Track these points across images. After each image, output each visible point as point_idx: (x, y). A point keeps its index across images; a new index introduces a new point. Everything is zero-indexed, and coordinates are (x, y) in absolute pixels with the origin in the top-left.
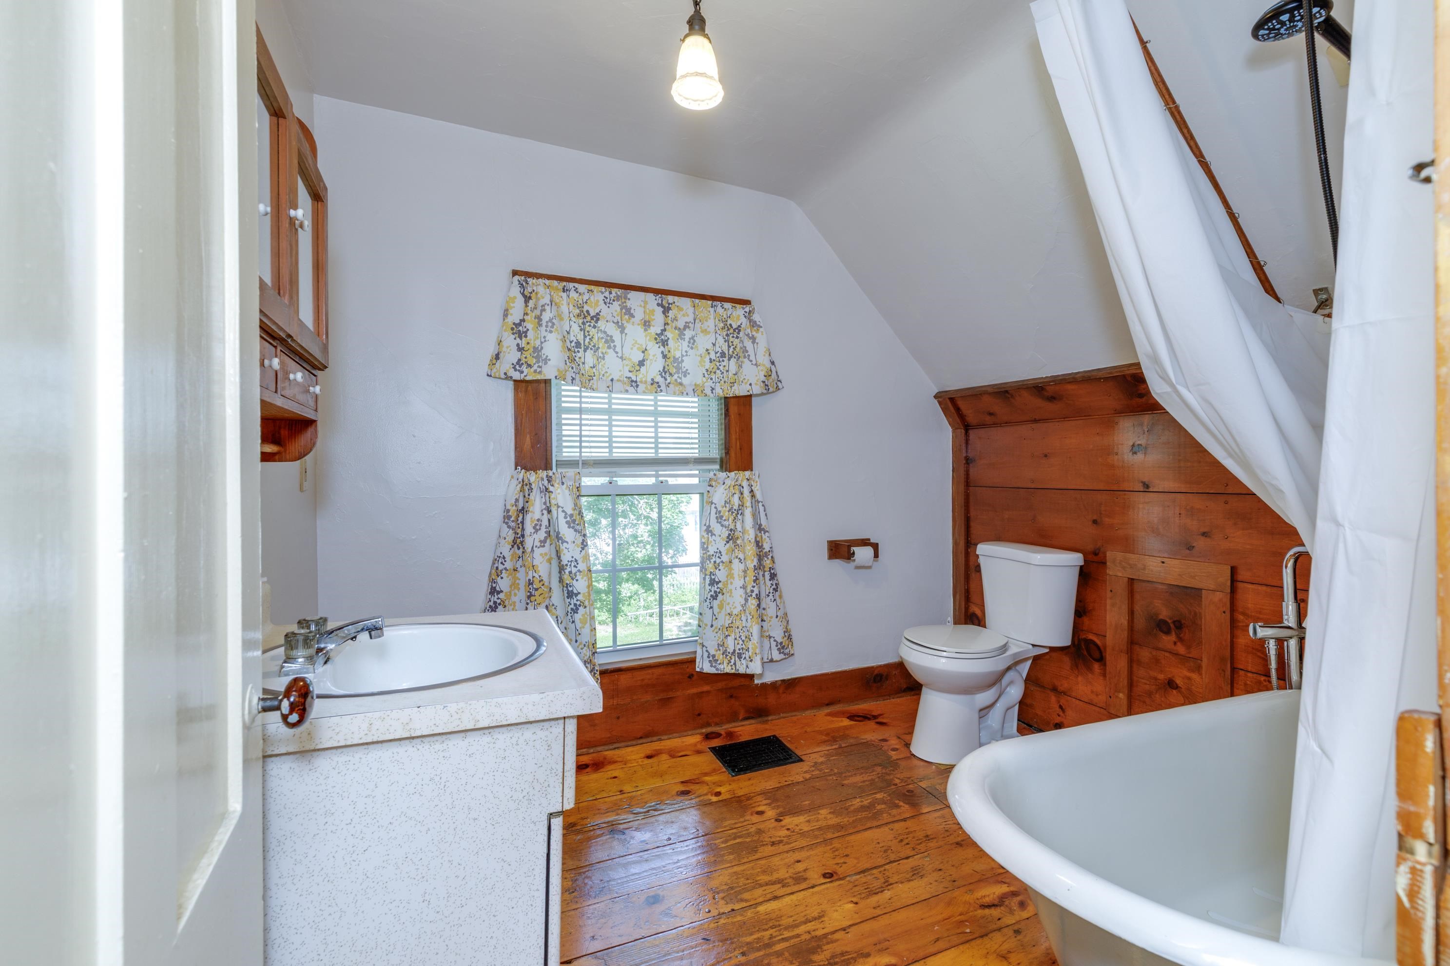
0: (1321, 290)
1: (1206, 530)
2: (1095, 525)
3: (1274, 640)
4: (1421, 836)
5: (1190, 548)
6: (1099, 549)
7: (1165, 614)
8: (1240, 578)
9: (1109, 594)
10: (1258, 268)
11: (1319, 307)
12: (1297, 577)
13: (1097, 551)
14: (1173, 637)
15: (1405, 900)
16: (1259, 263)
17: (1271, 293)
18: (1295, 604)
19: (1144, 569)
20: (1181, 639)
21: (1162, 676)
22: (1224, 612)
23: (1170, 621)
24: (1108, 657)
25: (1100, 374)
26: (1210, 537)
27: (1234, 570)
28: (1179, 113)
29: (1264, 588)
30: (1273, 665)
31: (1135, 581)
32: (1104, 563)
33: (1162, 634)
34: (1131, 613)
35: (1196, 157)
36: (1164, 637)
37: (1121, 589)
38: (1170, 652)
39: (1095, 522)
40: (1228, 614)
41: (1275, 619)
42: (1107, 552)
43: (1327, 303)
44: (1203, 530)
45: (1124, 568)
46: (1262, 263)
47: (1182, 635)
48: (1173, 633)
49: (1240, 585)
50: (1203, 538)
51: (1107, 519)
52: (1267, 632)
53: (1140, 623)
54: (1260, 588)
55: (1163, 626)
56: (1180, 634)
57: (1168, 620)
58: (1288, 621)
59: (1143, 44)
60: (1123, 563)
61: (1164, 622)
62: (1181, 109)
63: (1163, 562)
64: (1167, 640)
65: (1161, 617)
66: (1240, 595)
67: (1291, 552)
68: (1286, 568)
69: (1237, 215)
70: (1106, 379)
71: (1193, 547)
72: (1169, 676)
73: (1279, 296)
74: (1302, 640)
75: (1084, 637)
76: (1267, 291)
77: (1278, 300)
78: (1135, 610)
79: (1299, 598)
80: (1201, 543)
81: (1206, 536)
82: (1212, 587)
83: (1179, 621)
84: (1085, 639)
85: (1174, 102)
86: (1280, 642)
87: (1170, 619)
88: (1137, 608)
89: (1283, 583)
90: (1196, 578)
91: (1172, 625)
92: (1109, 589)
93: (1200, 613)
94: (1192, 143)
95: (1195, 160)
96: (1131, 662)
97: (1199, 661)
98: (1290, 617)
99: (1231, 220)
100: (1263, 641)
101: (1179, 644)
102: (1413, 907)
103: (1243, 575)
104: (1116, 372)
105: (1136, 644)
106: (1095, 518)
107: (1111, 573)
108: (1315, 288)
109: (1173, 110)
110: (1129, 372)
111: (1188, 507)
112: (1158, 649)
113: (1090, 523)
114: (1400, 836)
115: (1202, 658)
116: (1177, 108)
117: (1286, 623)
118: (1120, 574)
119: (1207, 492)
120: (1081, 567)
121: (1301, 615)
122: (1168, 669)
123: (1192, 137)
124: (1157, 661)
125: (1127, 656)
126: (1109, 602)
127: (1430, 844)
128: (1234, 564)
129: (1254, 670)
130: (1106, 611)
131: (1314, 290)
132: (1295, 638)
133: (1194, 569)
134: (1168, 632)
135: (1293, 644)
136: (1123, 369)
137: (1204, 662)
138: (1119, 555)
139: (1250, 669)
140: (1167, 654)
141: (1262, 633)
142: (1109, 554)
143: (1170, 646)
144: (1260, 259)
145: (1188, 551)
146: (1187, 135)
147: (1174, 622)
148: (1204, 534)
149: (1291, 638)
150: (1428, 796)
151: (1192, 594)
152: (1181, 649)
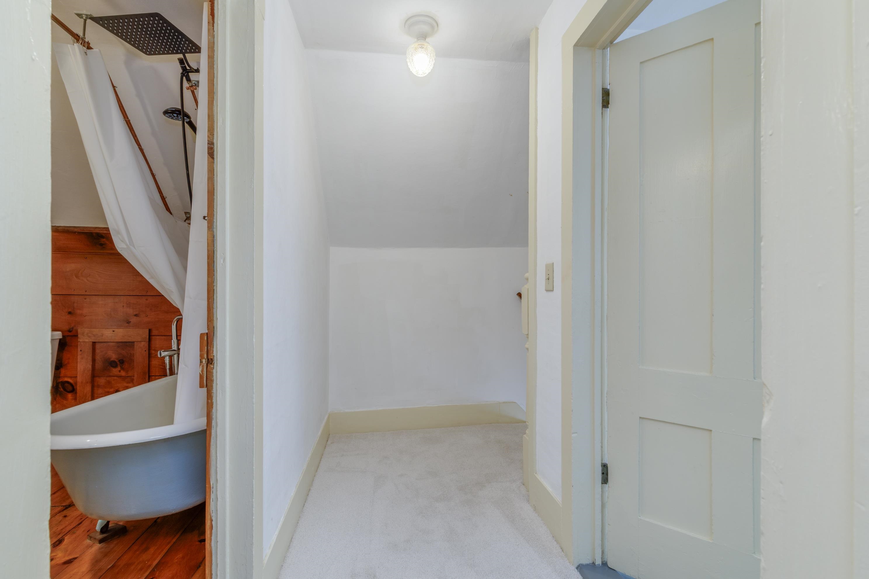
0: (187, 213)
1: (137, 313)
2: (70, 315)
3: (168, 356)
4: (204, 358)
5: (129, 322)
6: (73, 328)
7: (114, 357)
8: (153, 334)
9: (79, 353)
10: (163, 199)
11: (186, 219)
12: (178, 330)
13: (71, 330)
14: (119, 368)
15: (201, 373)
16: (163, 197)
17: (168, 210)
18: (176, 340)
19: (102, 336)
20: (122, 369)
21: (112, 389)
22: (145, 351)
23: (117, 361)
24: (79, 388)
25: (76, 230)
26: (138, 316)
27: (150, 331)
28: (130, 123)
29: (164, 337)
30: (168, 367)
31: (96, 344)
32: (76, 336)
33: (112, 368)
34: (94, 361)
35: (138, 145)
36: (113, 370)
37: (88, 349)
38: (117, 376)
39: (70, 313)
40: (147, 351)
41: (168, 348)
42: (79, 329)
43: (189, 218)
44: (135, 313)
45: (89, 337)
46: (165, 197)
47: (124, 366)
48: (119, 366)
49: (153, 337)
50: (135, 317)
51: (78, 311)
52: (165, 353)
53: (99, 364)
54: (162, 337)
55: (113, 364)
56: (123, 366)
57: (116, 360)
58: (174, 348)
59: (114, 87)
60: (89, 334)
61: (114, 362)
62: (131, 122)
63: (114, 331)
64: (115, 371)
65: (112, 359)
66: (153, 342)
67: (176, 319)
68: (173, 325)
69: (155, 174)
70: (79, 233)
71: (130, 322)
72: (116, 388)
73: (171, 212)
74: (179, 354)
75: (61, 380)
76: (167, 210)
77: (171, 213)
78: (96, 358)
79: (178, 339)
80: (134, 320)
81: (137, 316)
82: (140, 340)
83: (122, 360)
84: (62, 382)
85: (128, 118)
86: (171, 357)
87: (117, 360)
88: (98, 358)
89: (172, 334)
90: (132, 337)
91: (118, 363)
92: (79, 350)
93: (133, 354)
94: (136, 138)
95: (137, 146)
96: (93, 387)
97: (133, 377)
98: (174, 347)
99: (153, 177)
100: (164, 357)
101: (122, 371)
102: (202, 374)
103: (154, 332)
104: (87, 230)
105: (96, 377)
106: (70, 310)
107: (81, 341)
108: (185, 211)
109: (127, 121)
110: (94, 231)
111: (128, 303)
112: (110, 376)
113: (67, 314)
114: (200, 360)
115: (134, 375)
116: (129, 121)
117: (173, 349)
118: (87, 340)
119: (137, 295)
120: (60, 340)
121: (178, 344)
122: (116, 385)
123: (136, 136)
124: (109, 382)
125: (91, 384)
126: (79, 357)
127: (205, 359)
128: (150, 328)
129: (159, 375)
130: (77, 362)
131: (185, 212)
132: (177, 354)
133: (130, 332)
134: (116, 366)
135: (176, 356)
136: (91, 229)
137: (135, 378)
138: (86, 331)
139: (157, 374)
140: (116, 378)
141: (163, 354)
142: (79, 331)
143: (117, 373)
144: (164, 195)
145: (127, 324)
146: (133, 134)
147: (119, 361)
148: (136, 315)
149: (175, 354)
150: (205, 348)
151: (128, 345)
152: (123, 373)
